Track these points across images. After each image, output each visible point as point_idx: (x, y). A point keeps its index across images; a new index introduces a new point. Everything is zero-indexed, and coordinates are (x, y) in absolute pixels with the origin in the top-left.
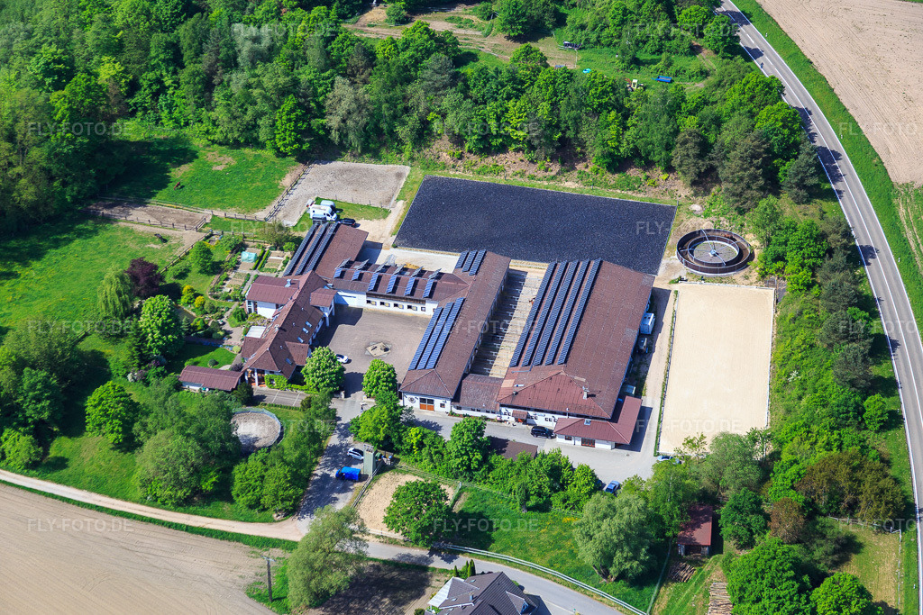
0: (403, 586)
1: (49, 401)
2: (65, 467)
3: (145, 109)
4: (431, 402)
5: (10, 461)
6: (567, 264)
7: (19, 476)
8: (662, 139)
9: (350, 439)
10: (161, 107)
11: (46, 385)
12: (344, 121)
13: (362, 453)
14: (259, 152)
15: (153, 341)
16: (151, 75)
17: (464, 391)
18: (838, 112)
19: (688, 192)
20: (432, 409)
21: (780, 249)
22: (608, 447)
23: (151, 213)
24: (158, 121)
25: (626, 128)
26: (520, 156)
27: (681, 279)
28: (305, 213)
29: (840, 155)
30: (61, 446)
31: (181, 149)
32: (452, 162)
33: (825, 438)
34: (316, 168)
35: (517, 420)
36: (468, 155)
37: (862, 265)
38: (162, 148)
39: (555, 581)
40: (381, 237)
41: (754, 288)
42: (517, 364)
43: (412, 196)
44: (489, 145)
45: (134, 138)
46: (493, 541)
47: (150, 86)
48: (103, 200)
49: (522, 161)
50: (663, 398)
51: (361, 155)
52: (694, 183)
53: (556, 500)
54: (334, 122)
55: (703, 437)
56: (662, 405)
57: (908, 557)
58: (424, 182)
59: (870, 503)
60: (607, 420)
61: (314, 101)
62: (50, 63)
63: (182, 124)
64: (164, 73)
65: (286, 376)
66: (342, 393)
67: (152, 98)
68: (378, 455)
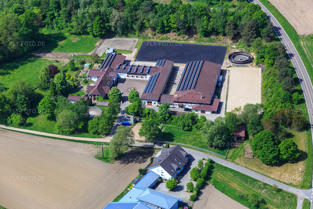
0: (146, 153)
1: (26, 105)
2: (32, 125)
3: (48, 24)
4: (151, 102)
5: (14, 124)
6: (193, 62)
7: (17, 128)
8: (222, 24)
9: (125, 114)
10: (54, 23)
11: (25, 100)
12: (116, 24)
13: (130, 118)
14: (87, 36)
15: (58, 88)
16: (50, 13)
17: (161, 99)
18: (279, 16)
19: (231, 42)
20: (151, 105)
21: (262, 54)
22: (210, 113)
23: (53, 55)
24: (53, 28)
25: (210, 22)
26: (175, 33)
27: (230, 66)
28: (104, 53)
29: (281, 28)
30: (30, 120)
31: (61, 36)
32: (152, 37)
33: (280, 105)
34: (107, 41)
35: (179, 107)
36: (157, 34)
37: (290, 59)
38: (55, 36)
39: (195, 150)
40: (130, 58)
41: (254, 68)
42: (179, 90)
43: (139, 47)
44: (164, 30)
45: (45, 34)
46: (174, 140)
47: (50, 16)
48: (37, 51)
49: (175, 35)
50: (227, 99)
51: (121, 35)
52: (233, 39)
53: (194, 127)
54: (112, 24)
55: (240, 107)
56: (226, 101)
57: (309, 138)
58: (143, 43)
59: (295, 121)
60: (209, 104)
61: (106, 17)
62: (17, 9)
63: (61, 29)
64: (54, 12)
65: (103, 97)
66: (121, 102)
67: (51, 20)
68: (135, 118)
